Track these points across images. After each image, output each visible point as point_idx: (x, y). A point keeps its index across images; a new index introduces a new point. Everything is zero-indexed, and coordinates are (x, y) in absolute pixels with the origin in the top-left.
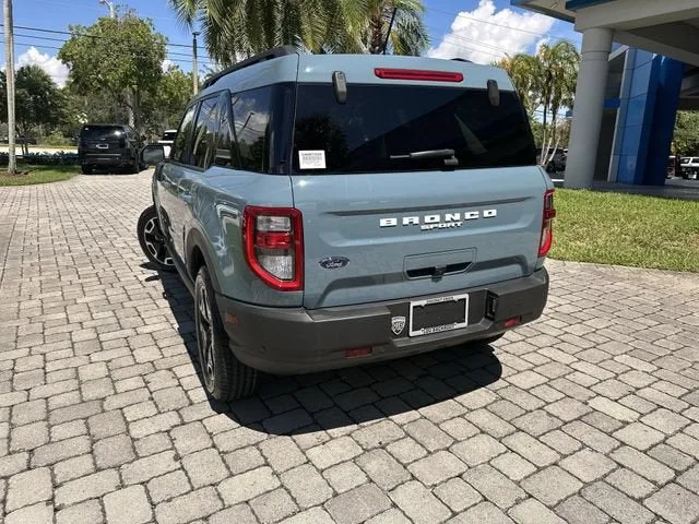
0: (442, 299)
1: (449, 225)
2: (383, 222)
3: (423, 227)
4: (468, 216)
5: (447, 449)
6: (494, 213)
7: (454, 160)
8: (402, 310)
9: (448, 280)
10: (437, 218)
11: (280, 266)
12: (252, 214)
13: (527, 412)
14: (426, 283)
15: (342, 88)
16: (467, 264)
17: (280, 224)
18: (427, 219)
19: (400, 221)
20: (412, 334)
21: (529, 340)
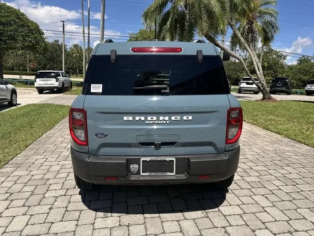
0: (159, 159)
1: (162, 122)
2: (125, 118)
3: (146, 122)
4: (173, 118)
6: (190, 118)
7: (167, 91)
8: (137, 162)
10: (155, 118)
13: (215, 227)
15: (113, 57)
16: (176, 143)
18: (149, 118)
19: (134, 118)
20: (142, 174)
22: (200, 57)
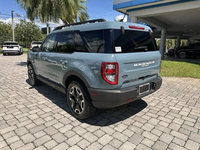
0: (145, 85)
1: (147, 65)
2: (135, 65)
3: (142, 66)
4: (150, 63)
5: (147, 122)
6: (154, 62)
7: (146, 49)
9: (146, 80)
10: (145, 64)
11: (111, 78)
14: (141, 81)
15: (123, 31)
16: (149, 75)
18: (143, 64)
19: (138, 65)
20: (139, 94)
22: (150, 33)
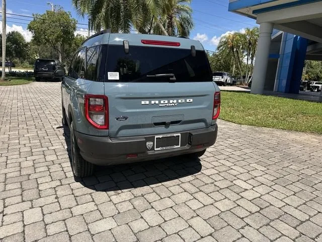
0: (169, 135)
1: (171, 105)
2: (143, 103)
3: (160, 105)
4: (180, 101)
5: (169, 197)
6: (191, 100)
7: (174, 78)
8: (152, 139)
9: (172, 128)
10: (166, 102)
11: (99, 120)
12: (88, 97)
13: (206, 184)
14: (162, 129)
15: (127, 47)
16: (180, 121)
17: (99, 102)
18: (162, 102)
19: (150, 102)
20: (156, 149)
21: (216, 156)
22: (194, 52)
